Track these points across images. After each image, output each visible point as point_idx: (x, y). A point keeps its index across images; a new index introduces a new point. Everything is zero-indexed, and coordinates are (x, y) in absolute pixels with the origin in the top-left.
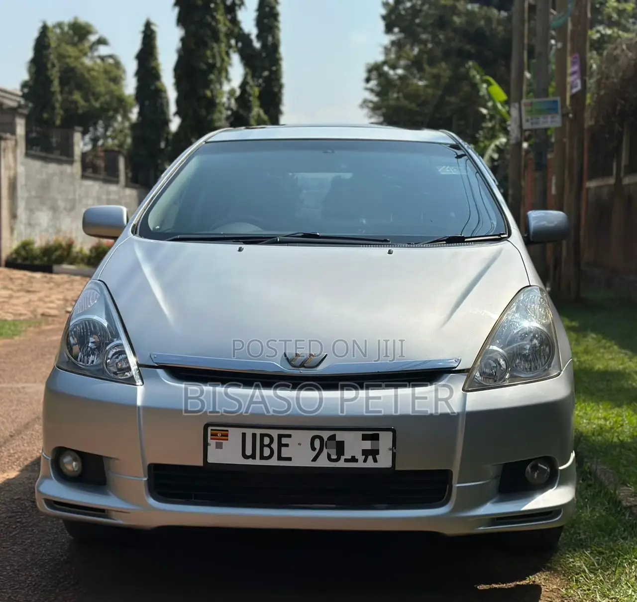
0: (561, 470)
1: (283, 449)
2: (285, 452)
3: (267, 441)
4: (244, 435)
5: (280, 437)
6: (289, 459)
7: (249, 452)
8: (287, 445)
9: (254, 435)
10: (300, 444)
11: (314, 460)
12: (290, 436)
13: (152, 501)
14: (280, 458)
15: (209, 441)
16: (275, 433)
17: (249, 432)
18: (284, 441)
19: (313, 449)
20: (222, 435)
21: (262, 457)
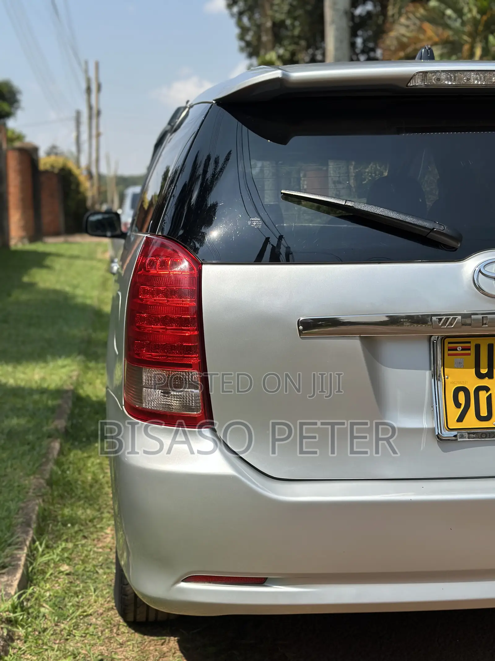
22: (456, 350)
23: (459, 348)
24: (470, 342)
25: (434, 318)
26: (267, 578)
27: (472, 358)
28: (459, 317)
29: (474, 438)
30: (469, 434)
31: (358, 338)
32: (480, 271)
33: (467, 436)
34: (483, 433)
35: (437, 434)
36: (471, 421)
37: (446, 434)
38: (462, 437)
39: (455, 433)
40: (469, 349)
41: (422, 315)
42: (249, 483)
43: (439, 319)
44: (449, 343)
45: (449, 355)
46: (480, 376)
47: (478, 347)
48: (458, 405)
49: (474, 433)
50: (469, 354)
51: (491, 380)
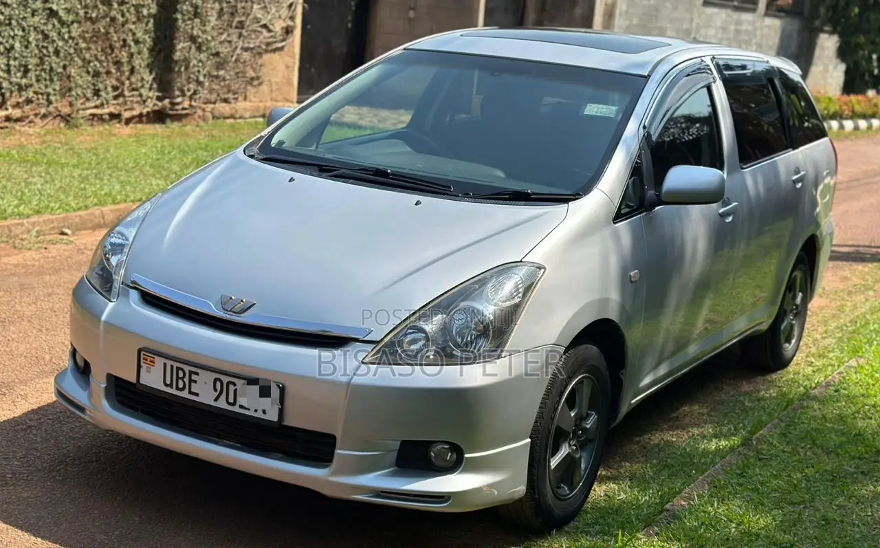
0: (467, 458)
1: (193, 384)
2: (194, 388)
3: (181, 375)
4: (165, 364)
5: (191, 373)
6: (197, 395)
7: (168, 382)
8: (195, 382)
9: (172, 366)
10: (205, 383)
11: (216, 400)
12: (197, 374)
13: (105, 404)
14: (190, 392)
15: (142, 364)
16: (187, 368)
17: (169, 363)
18: (194, 377)
19: (216, 390)
20: (151, 361)
21: (178, 389)
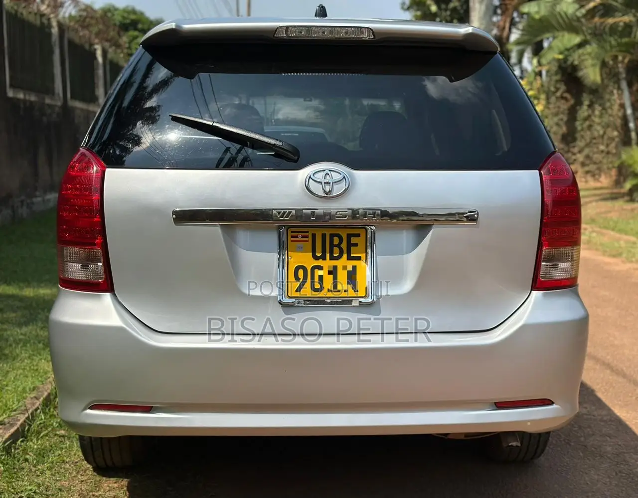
22: (298, 237)
23: (300, 236)
24: (308, 232)
25: (274, 212)
26: (152, 407)
27: (309, 245)
28: (294, 211)
29: (308, 304)
30: (305, 301)
31: (219, 226)
32: (310, 177)
33: (303, 303)
34: (316, 301)
35: (279, 299)
36: (307, 291)
37: (286, 300)
38: (299, 303)
39: (293, 300)
40: (308, 237)
41: (265, 209)
42: (135, 334)
43: (278, 212)
44: (292, 232)
45: (292, 241)
46: (316, 258)
47: (314, 236)
48: (297, 279)
49: (308, 301)
50: (307, 241)
51: (324, 261)
